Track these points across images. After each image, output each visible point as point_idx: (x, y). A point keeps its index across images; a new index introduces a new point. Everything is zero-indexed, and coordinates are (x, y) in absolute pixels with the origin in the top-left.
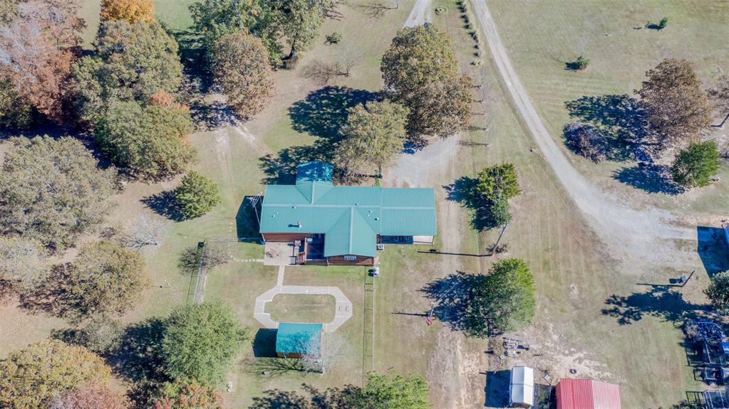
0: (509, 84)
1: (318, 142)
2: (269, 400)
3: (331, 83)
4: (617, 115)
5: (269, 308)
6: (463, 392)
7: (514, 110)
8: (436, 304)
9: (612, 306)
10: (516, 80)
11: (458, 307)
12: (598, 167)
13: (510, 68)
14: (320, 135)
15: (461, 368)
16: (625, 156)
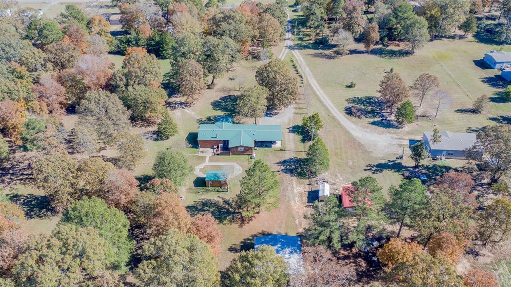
0: (318, 93)
1: (225, 114)
2: (202, 202)
3: (231, 94)
4: (370, 103)
5: (201, 170)
6: (297, 199)
7: (321, 102)
8: (283, 168)
9: (369, 168)
10: (321, 91)
11: (294, 169)
12: (361, 120)
13: (319, 88)
14: (226, 111)
15: (295, 191)
16: (374, 117)
